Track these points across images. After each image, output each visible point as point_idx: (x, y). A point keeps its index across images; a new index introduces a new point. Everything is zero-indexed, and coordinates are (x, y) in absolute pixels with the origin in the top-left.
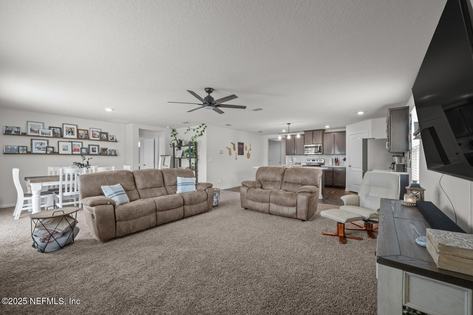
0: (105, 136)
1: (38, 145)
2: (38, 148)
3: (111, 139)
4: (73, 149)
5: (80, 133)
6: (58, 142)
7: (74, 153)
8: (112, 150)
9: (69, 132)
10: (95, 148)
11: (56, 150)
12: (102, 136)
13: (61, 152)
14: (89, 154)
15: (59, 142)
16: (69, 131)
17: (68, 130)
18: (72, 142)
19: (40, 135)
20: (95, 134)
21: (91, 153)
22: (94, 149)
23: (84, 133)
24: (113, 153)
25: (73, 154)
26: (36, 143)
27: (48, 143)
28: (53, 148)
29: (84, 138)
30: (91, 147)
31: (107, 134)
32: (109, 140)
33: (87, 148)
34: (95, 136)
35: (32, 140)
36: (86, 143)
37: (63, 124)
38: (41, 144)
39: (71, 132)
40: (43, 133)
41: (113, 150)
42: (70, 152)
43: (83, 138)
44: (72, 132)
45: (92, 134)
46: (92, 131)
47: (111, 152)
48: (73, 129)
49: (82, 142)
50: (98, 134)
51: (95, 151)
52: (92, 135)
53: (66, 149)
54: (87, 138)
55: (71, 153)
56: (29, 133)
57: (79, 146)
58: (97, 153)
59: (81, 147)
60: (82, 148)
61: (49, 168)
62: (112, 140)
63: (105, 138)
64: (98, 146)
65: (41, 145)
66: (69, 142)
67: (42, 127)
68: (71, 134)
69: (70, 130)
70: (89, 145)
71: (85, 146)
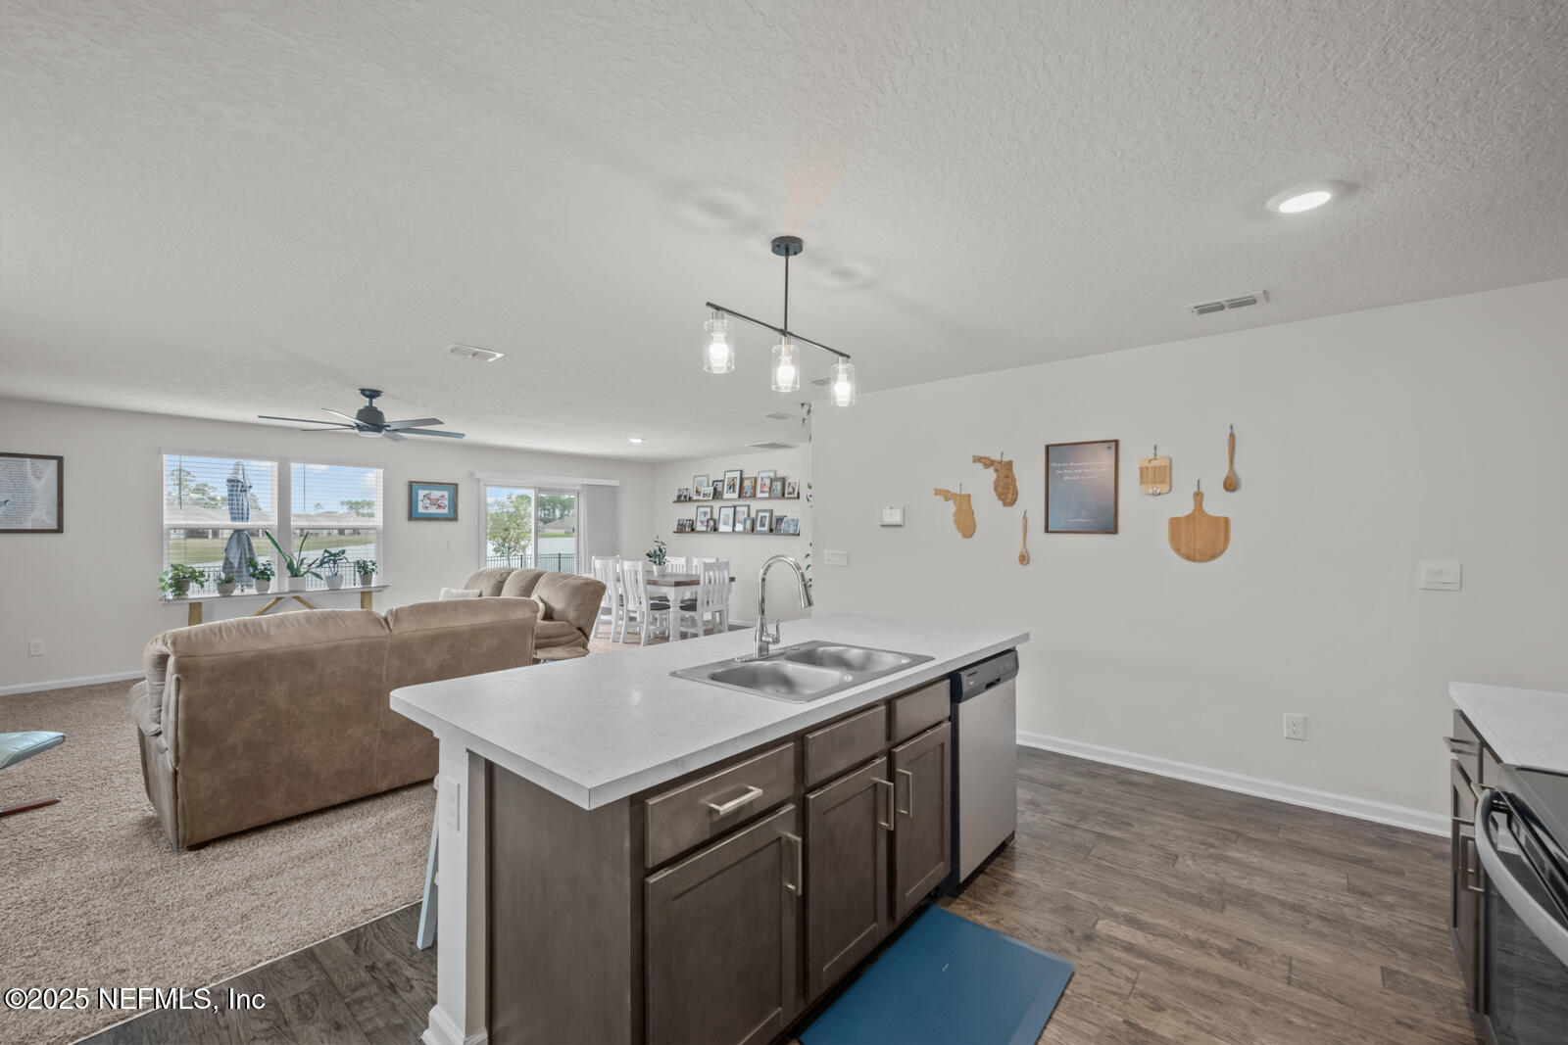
0: (778, 485)
1: (701, 517)
2: (701, 521)
3: (790, 493)
4: (737, 521)
5: (744, 485)
7: (736, 529)
8: (791, 520)
9: (730, 487)
10: (765, 517)
12: (774, 488)
13: (721, 528)
14: (755, 530)
15: (720, 508)
16: (731, 484)
17: (729, 482)
18: (735, 507)
19: (701, 498)
20: (765, 484)
21: (758, 528)
22: (764, 519)
23: (750, 484)
24: (792, 528)
25: (733, 532)
26: (700, 514)
27: (712, 511)
29: (750, 496)
30: (760, 514)
31: (783, 480)
32: (786, 495)
33: (753, 518)
34: (764, 489)
35: (698, 507)
36: (755, 505)
37: (725, 472)
38: (705, 513)
39: (732, 487)
40: (706, 495)
41: (794, 519)
42: (730, 528)
43: (748, 495)
44: (734, 486)
45: (761, 484)
46: (762, 478)
47: (789, 526)
48: (735, 481)
49: (749, 506)
50: (768, 482)
51: (764, 525)
52: (761, 486)
53: (727, 522)
54: (754, 495)
56: (695, 497)
57: (744, 515)
58: (766, 528)
60: (747, 518)
62: (792, 495)
63: (781, 490)
64: (771, 512)
65: (704, 516)
66: (730, 506)
67: (706, 484)
68: (732, 490)
69: (732, 482)
70: (758, 511)
71: (753, 514)
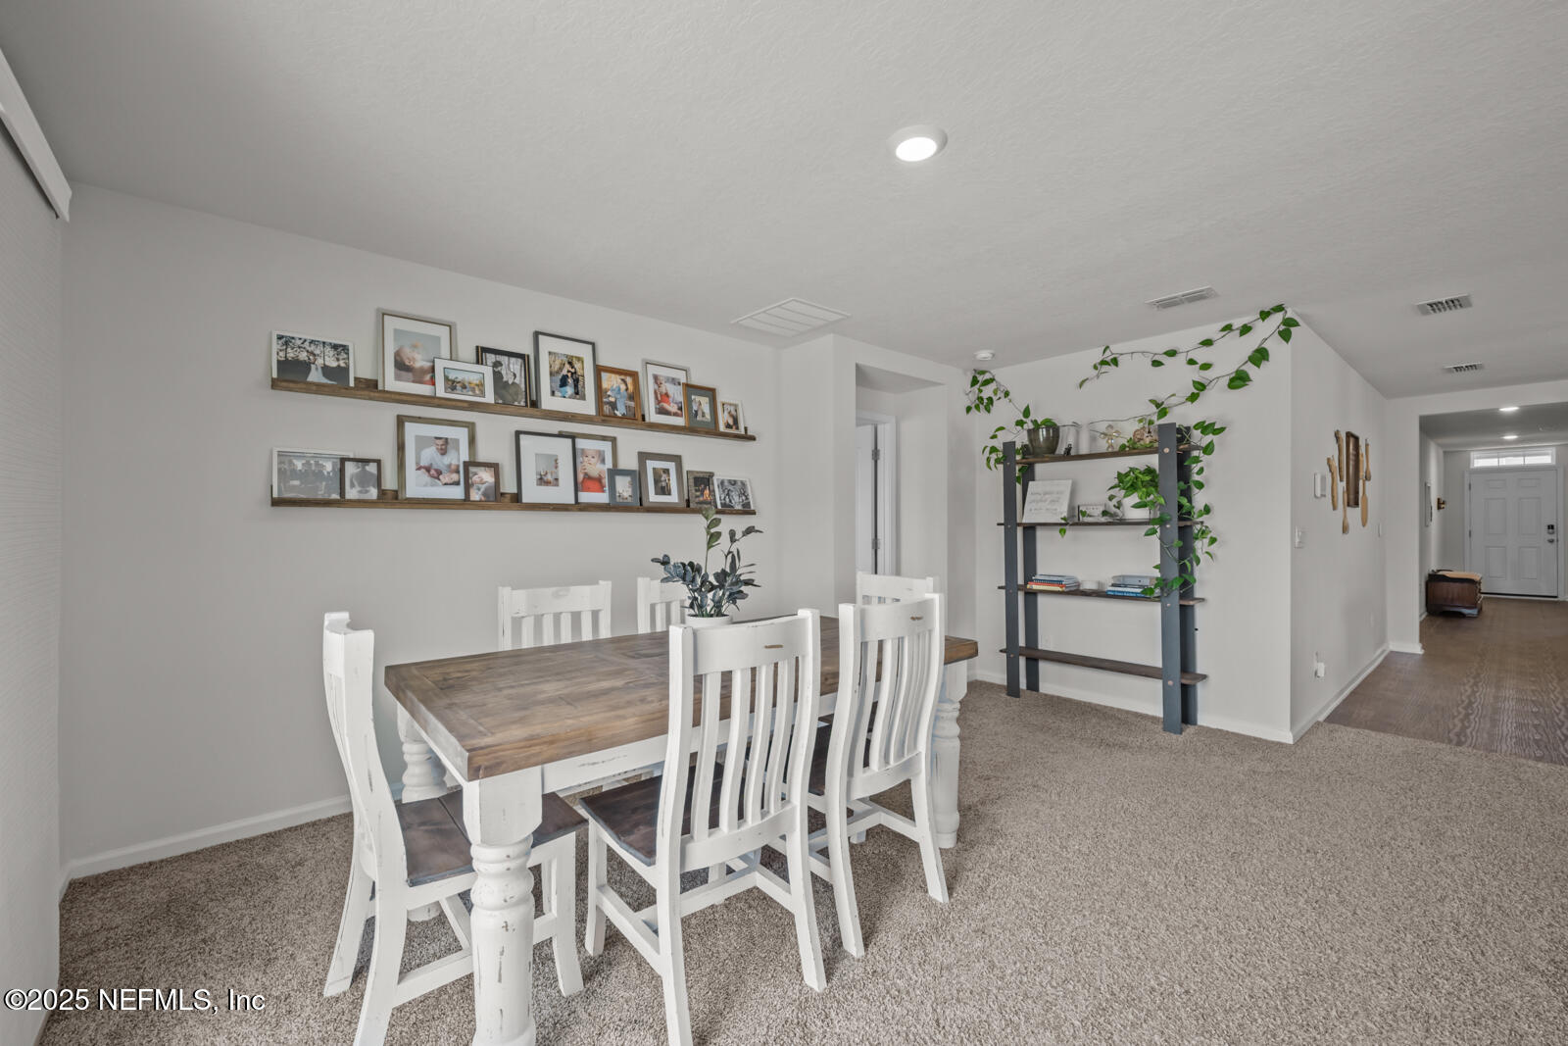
0: (705, 404)
1: (430, 455)
2: (428, 469)
3: (728, 426)
4: (581, 477)
5: (605, 385)
6: (518, 434)
7: (586, 497)
8: (730, 481)
9: (564, 383)
10: (666, 471)
11: (509, 486)
12: (695, 408)
13: (532, 493)
14: (645, 504)
15: (522, 436)
16: (565, 372)
17: (556, 367)
18: (573, 437)
19: (441, 392)
20: (667, 395)
21: (653, 498)
22: (664, 477)
23: (623, 387)
24: (736, 498)
25: (579, 507)
26: (422, 442)
27: (472, 441)
28: (495, 467)
29: (624, 417)
30: (651, 465)
31: (710, 393)
32: (722, 428)
33: (634, 471)
34: (666, 405)
35: (401, 421)
36: (632, 443)
37: (537, 334)
38: (445, 446)
39: (569, 379)
40: (452, 385)
41: (735, 482)
42: (564, 493)
43: (618, 413)
44: (576, 381)
45: (655, 393)
46: (656, 378)
47: (728, 494)
48: (577, 365)
49: (613, 440)
51: (664, 490)
52: (656, 398)
53: (549, 477)
54: (635, 419)
55: (573, 502)
56: (391, 383)
57: (603, 461)
58: (673, 497)
59: (609, 464)
60: (615, 472)
61: (505, 592)
62: (733, 431)
63: (708, 416)
64: (677, 459)
65: (443, 452)
66: (561, 435)
67: (445, 352)
68: (570, 390)
69: (567, 366)
70: (644, 457)
71: (628, 461)
